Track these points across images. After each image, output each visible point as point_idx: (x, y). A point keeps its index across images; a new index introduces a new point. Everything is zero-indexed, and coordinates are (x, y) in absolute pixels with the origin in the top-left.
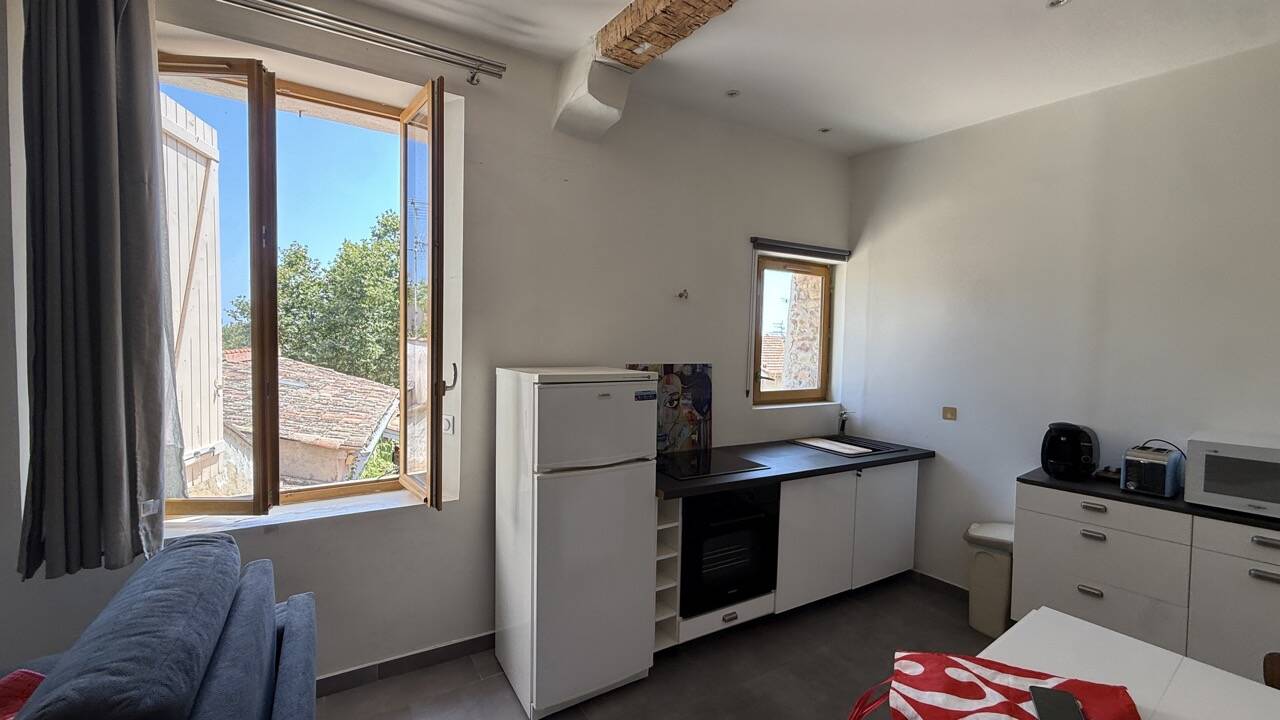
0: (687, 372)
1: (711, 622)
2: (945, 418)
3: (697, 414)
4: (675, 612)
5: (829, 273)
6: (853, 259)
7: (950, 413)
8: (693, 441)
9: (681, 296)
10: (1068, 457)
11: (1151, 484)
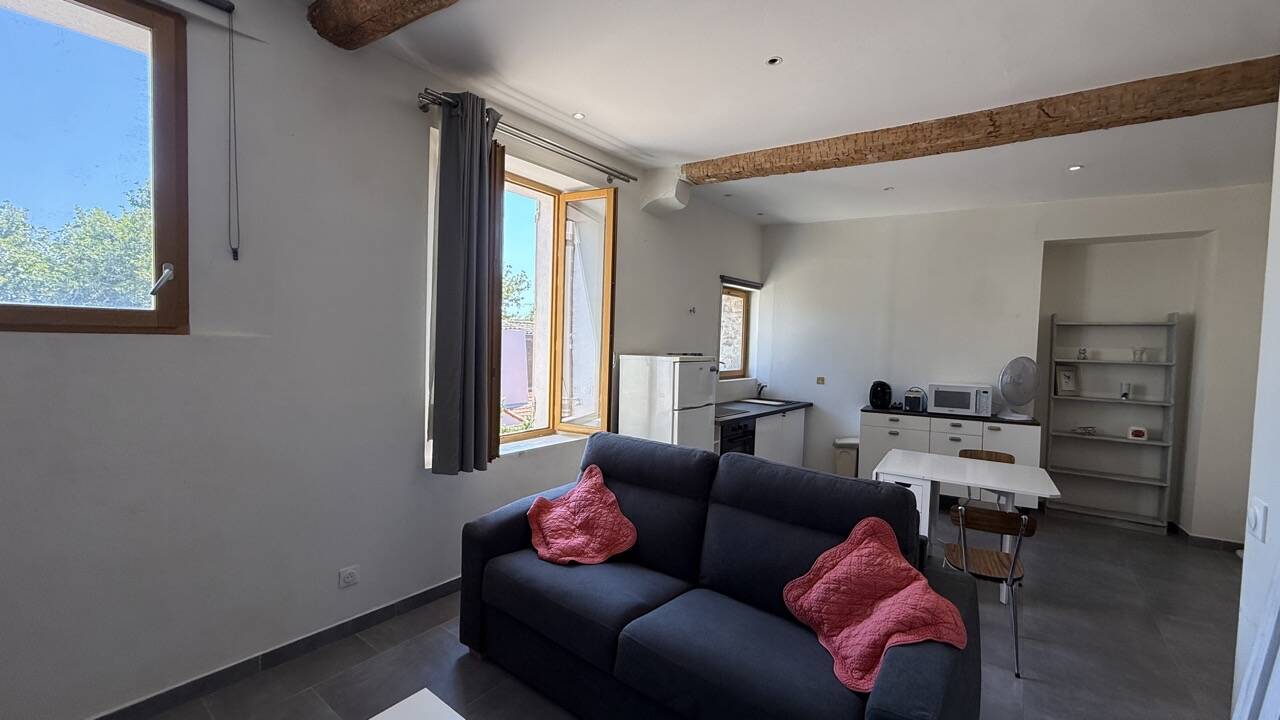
2: (818, 383)
5: (747, 297)
6: (764, 289)
7: (821, 381)
9: (692, 311)
10: (881, 398)
11: (915, 406)
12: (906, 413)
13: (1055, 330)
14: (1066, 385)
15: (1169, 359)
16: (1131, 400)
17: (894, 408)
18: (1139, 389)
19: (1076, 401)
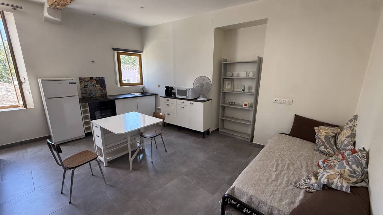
0: (97, 79)
3: (102, 88)
5: (139, 56)
6: (144, 53)
8: (101, 94)
9: (92, 62)
11: (174, 95)
12: (172, 98)
14: (227, 87)
17: (170, 96)
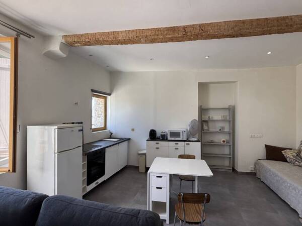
1: (93, 185)
2: (132, 131)
4: (85, 185)
9: (76, 104)
10: (153, 135)
11: (164, 138)
12: (161, 140)
13: (202, 110)
14: (205, 128)
15: (230, 119)
16: (221, 131)
17: (157, 139)
18: (223, 128)
19: (208, 132)
